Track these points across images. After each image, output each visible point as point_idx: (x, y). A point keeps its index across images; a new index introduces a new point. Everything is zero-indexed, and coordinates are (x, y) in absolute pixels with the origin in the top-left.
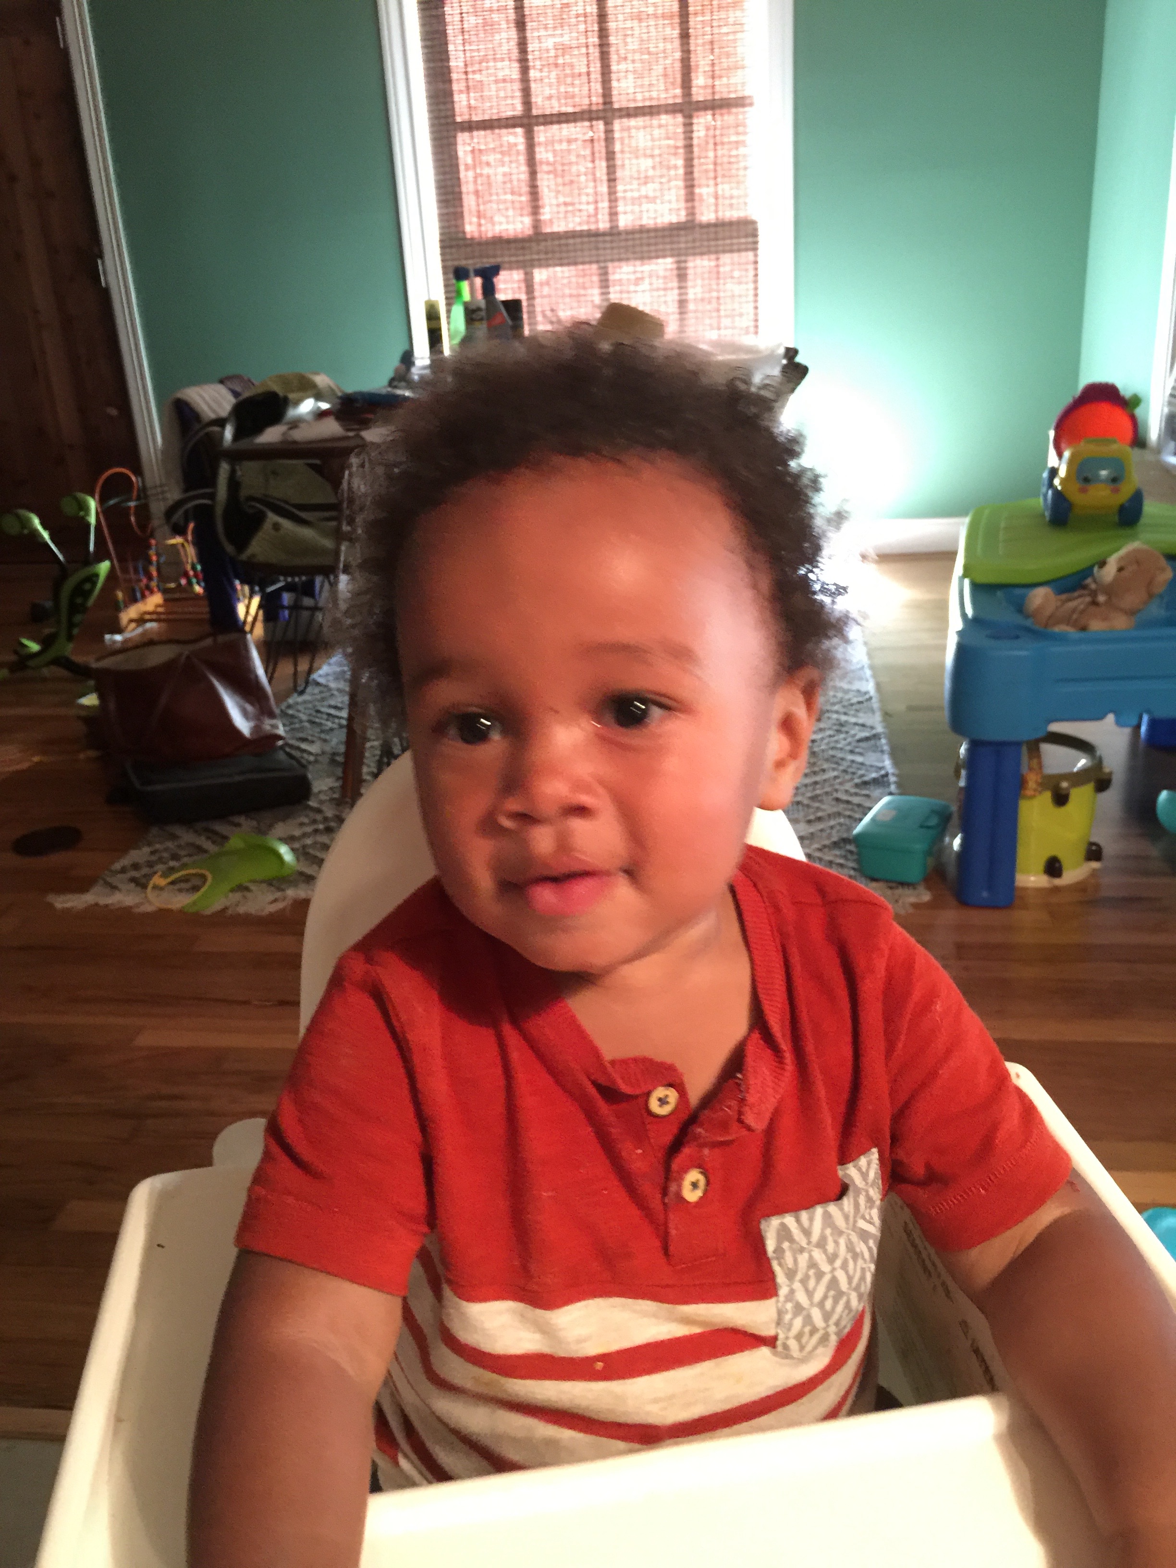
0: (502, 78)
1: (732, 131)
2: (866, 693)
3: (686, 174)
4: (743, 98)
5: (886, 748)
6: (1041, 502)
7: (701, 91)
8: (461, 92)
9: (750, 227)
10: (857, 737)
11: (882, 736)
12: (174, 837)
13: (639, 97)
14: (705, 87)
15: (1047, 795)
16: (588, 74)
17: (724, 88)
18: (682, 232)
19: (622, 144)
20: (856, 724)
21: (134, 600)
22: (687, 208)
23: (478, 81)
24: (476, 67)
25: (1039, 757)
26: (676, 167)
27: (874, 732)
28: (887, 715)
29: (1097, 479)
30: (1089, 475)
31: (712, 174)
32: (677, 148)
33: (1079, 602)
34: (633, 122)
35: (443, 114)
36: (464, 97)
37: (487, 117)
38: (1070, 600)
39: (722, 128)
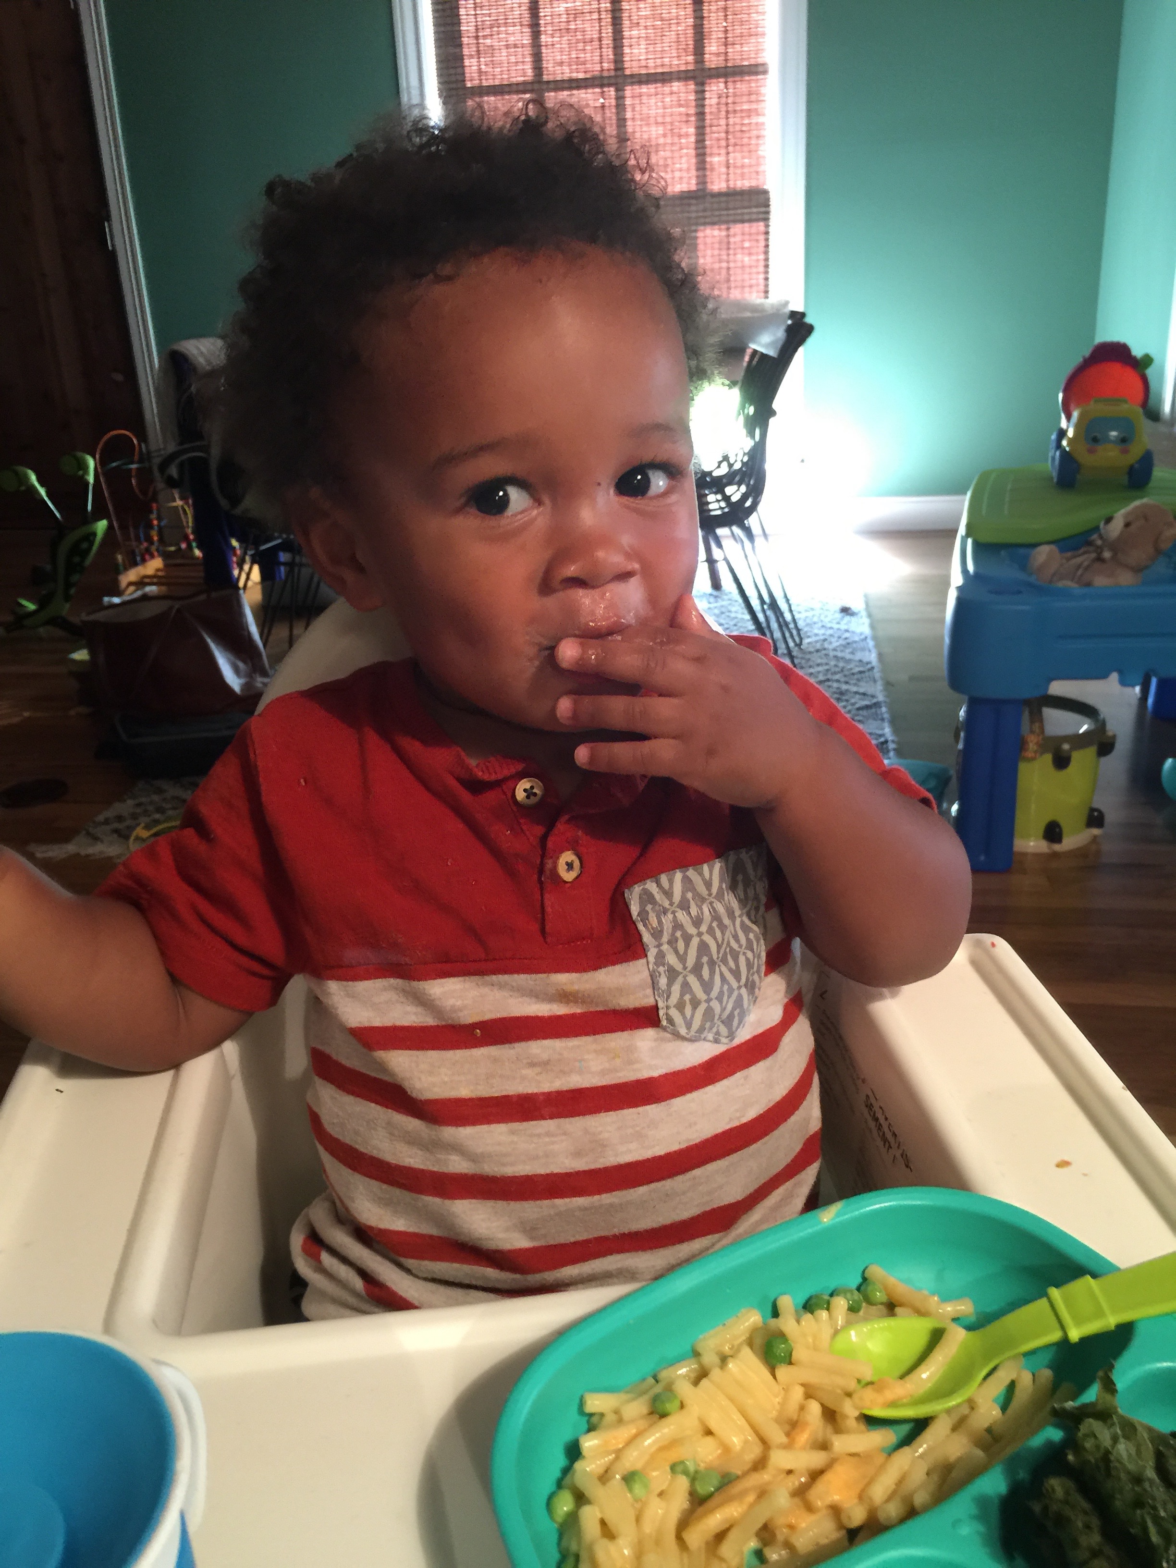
0: (513, 43)
1: (745, 99)
2: (868, 663)
3: (697, 142)
4: (756, 65)
5: (886, 716)
6: (1050, 465)
7: (714, 58)
8: (471, 56)
9: (762, 197)
10: (857, 706)
11: (883, 705)
12: (159, 791)
13: (651, 63)
14: (718, 54)
15: (1048, 758)
16: (600, 39)
17: (738, 55)
18: (694, 201)
19: (633, 110)
20: (856, 693)
21: (135, 564)
22: (697, 177)
23: (488, 46)
24: (487, 32)
25: (1041, 720)
26: (687, 135)
27: (875, 700)
28: (888, 685)
29: (1107, 440)
30: (1098, 435)
31: (723, 143)
32: (688, 115)
33: (1085, 559)
34: (644, 89)
35: (453, 78)
36: (474, 61)
37: (497, 83)
38: (1075, 557)
39: (735, 95)
